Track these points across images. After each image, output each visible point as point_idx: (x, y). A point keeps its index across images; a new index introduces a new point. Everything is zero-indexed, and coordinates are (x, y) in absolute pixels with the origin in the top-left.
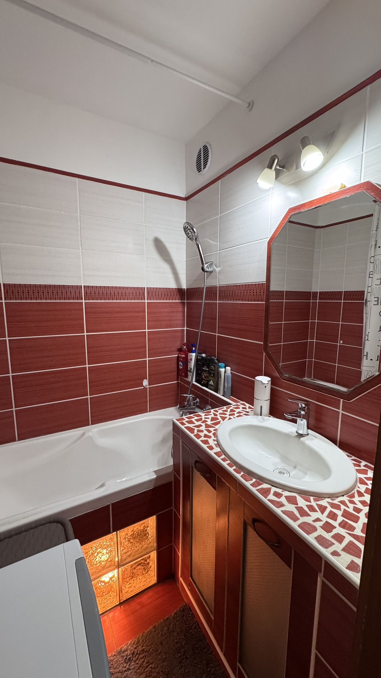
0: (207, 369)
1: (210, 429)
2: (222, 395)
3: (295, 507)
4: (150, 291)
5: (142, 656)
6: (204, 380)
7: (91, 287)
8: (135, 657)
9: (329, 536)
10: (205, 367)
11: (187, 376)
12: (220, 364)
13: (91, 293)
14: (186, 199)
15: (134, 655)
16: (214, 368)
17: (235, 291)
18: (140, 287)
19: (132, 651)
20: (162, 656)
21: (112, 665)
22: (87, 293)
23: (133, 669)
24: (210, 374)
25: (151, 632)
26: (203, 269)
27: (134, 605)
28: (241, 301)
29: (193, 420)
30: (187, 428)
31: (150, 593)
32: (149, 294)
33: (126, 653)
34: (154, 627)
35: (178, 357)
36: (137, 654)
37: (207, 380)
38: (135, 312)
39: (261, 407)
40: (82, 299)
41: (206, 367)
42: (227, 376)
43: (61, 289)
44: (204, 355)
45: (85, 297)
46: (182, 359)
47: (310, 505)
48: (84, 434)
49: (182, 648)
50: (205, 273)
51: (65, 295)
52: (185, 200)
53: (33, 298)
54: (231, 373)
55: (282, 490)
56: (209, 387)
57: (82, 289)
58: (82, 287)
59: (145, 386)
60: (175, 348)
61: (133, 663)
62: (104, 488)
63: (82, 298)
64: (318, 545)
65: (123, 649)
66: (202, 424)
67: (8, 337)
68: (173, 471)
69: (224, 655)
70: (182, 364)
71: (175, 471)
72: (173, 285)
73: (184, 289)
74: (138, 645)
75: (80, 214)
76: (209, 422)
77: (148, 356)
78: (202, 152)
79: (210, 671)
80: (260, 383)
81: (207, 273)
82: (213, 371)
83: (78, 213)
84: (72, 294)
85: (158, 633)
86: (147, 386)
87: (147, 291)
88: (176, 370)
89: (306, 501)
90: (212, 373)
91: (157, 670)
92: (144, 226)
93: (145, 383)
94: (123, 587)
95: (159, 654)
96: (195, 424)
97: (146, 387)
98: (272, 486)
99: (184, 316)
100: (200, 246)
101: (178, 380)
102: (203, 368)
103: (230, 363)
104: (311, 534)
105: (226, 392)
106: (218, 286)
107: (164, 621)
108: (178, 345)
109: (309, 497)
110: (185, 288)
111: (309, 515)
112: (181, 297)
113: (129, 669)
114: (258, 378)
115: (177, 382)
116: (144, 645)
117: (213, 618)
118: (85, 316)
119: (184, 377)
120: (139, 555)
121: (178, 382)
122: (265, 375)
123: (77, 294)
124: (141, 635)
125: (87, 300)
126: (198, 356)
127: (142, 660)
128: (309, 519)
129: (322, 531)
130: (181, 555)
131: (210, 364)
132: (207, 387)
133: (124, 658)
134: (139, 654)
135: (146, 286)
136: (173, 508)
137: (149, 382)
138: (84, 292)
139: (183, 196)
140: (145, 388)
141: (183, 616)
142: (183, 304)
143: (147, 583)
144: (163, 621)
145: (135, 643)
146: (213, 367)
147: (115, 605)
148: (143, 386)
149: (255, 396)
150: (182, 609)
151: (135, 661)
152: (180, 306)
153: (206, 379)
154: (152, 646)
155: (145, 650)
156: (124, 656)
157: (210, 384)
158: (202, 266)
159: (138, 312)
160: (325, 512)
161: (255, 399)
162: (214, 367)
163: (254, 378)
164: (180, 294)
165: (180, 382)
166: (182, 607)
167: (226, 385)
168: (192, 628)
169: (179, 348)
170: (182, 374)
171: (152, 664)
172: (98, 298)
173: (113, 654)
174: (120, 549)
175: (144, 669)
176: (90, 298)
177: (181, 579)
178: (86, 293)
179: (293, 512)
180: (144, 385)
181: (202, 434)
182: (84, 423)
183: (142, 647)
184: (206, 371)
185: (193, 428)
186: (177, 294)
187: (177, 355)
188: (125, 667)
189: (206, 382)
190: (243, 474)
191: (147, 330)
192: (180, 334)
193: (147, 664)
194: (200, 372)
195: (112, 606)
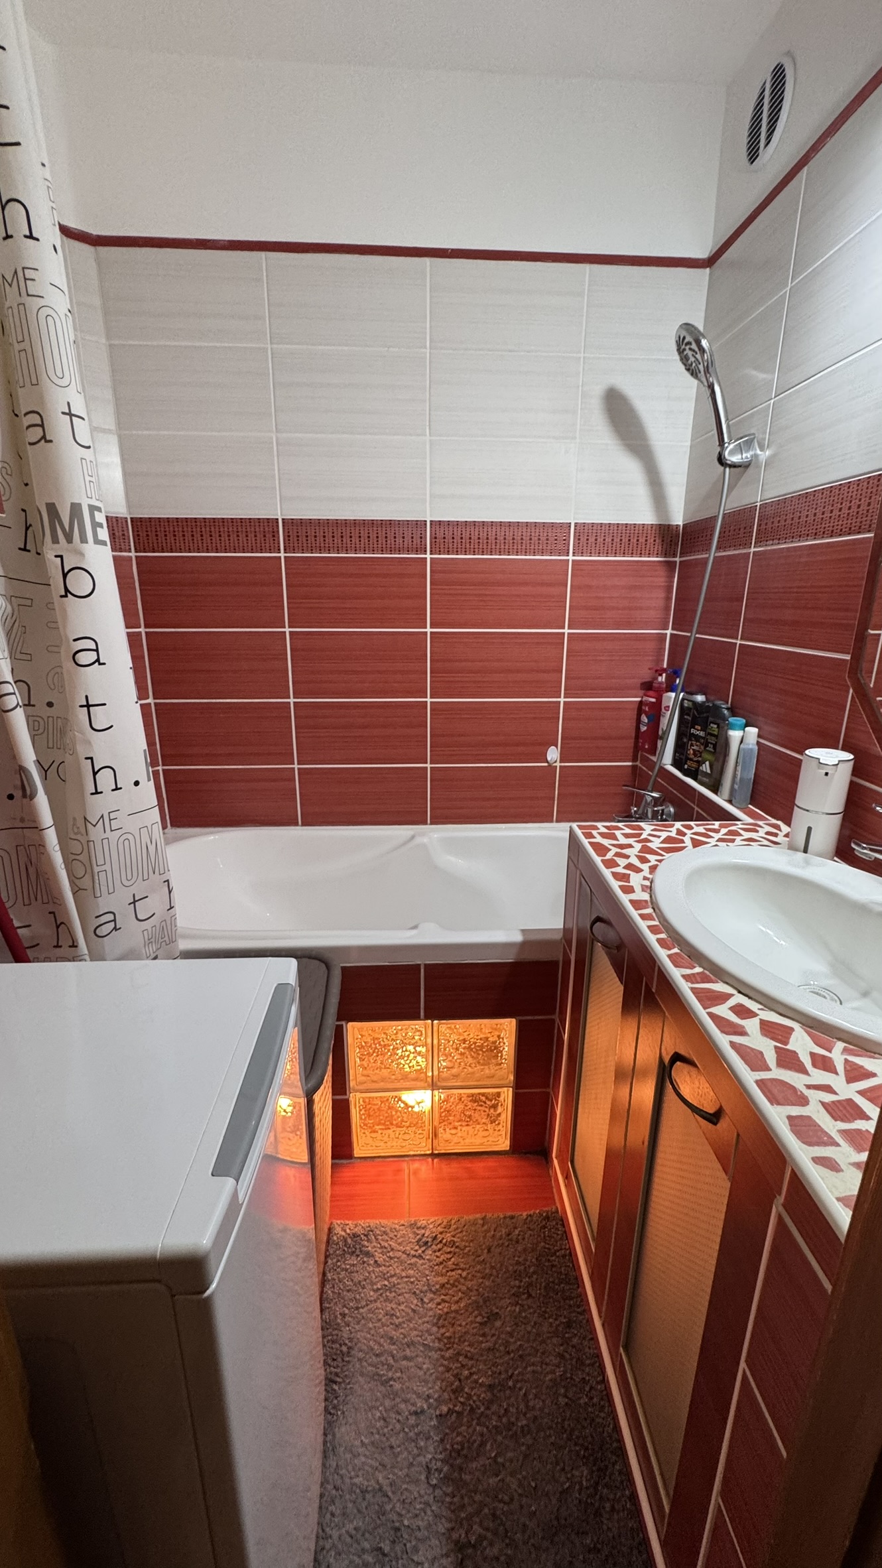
0: (702, 734)
1: (648, 856)
2: (727, 798)
3: (776, 1047)
4: (582, 531)
5: (449, 1250)
6: (691, 760)
7: (446, 524)
8: (436, 1245)
9: (834, 1126)
10: (696, 727)
11: (653, 751)
12: (731, 720)
13: (444, 538)
14: (709, 262)
15: (436, 1242)
16: (717, 730)
17: (800, 512)
18: (558, 522)
19: (434, 1235)
20: (485, 1269)
21: (396, 1236)
22: (436, 538)
23: (428, 1260)
24: (706, 746)
25: (474, 1223)
26: (721, 460)
27: (454, 1168)
28: (811, 540)
29: (618, 833)
30: (596, 846)
31: (491, 1162)
32: (579, 539)
33: (423, 1231)
34: (483, 1219)
35: (641, 702)
36: (441, 1242)
37: (698, 762)
38: (543, 584)
39: (809, 829)
40: (426, 551)
41: (699, 728)
42: (744, 749)
43: (384, 529)
44: (700, 698)
45: (431, 548)
46: (647, 709)
47: (824, 1056)
48: (413, 837)
49: (526, 1275)
50: (727, 469)
51: (393, 541)
52: (707, 267)
53: (331, 549)
54: (758, 743)
55: (761, 1007)
56: (699, 777)
57: (426, 527)
58: (426, 524)
59: (551, 762)
60: (636, 680)
61: (430, 1253)
62: (414, 932)
63: (426, 548)
64: (787, 1131)
65: (419, 1224)
66: (634, 844)
67: (290, 627)
68: (563, 940)
69: (603, 1325)
70: (646, 721)
71: (566, 941)
72: (644, 515)
73: (678, 526)
74: (446, 1230)
75: (430, 348)
76: (655, 844)
77: (565, 694)
78: (767, 93)
79: (570, 1338)
80: (815, 763)
81: (732, 469)
82: (713, 738)
83: (425, 348)
84: (408, 539)
85: (488, 1231)
86: (556, 762)
87: (575, 532)
88: (634, 735)
89: (815, 1043)
90: (711, 743)
91: (469, 1284)
92: (582, 359)
93: (553, 754)
94: (441, 1130)
95: (480, 1263)
96: (618, 840)
97: (555, 764)
98: (740, 992)
99: (669, 599)
100: (717, 389)
101: (634, 759)
102: (693, 731)
103: (760, 718)
104: (779, 1106)
105: (736, 790)
106: (758, 504)
107: (505, 1218)
108: (645, 674)
109: (835, 1040)
110: (681, 523)
111: (803, 1071)
112: (664, 546)
113: (420, 1257)
114: (811, 752)
115: (633, 767)
116: (458, 1236)
117: (594, 1250)
118: (431, 589)
119: (649, 754)
120: (475, 1083)
121: (634, 764)
122: (843, 749)
123: (417, 540)
124: (456, 1218)
125: (435, 553)
126: (686, 701)
127: (449, 1256)
128: (798, 1078)
129: (818, 1112)
130: (561, 1115)
131: (711, 719)
132: (695, 779)
133: (418, 1237)
134: (445, 1245)
135: (574, 519)
136: (556, 1017)
137: (561, 754)
138: (431, 535)
139: (702, 253)
140: (550, 765)
141: (544, 1227)
142: (670, 566)
143: (489, 1143)
144: (502, 1216)
145: (442, 1226)
146: (715, 726)
147: (423, 1153)
148: (548, 762)
149: (797, 802)
150: (544, 1215)
151: (435, 1252)
152: (662, 572)
153: (696, 759)
154: (471, 1244)
155: (457, 1244)
156: (418, 1235)
157: (703, 771)
158: (719, 449)
159: (550, 585)
160: (861, 1082)
161: (795, 808)
162: (718, 727)
163: (802, 753)
164: (663, 541)
165: (640, 765)
166: (547, 1212)
167: (739, 773)
168: (555, 1253)
169: (647, 680)
170: (643, 744)
171: (463, 1270)
172: (459, 550)
173: (402, 1222)
174: (438, 1058)
175: (448, 1271)
176: (442, 550)
177: (556, 1162)
178: (434, 538)
179: (761, 1053)
180: (549, 759)
181: (622, 862)
182: (414, 817)
183: (454, 1237)
184: (697, 738)
185: (607, 848)
186: (655, 541)
187: (639, 699)
188: (416, 1251)
189: (694, 765)
190: (676, 953)
191: (566, 631)
192: (651, 646)
193: (454, 1267)
194: (685, 740)
195: (419, 1153)
